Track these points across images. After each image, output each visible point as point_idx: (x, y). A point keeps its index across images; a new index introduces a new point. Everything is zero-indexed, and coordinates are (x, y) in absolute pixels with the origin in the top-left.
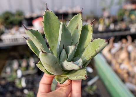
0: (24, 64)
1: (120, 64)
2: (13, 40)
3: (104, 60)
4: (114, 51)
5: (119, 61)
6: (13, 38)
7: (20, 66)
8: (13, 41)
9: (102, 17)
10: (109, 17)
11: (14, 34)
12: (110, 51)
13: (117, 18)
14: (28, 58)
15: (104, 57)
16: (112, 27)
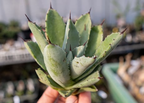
0: (21, 87)
1: (140, 87)
2: (8, 58)
3: (119, 82)
4: (132, 71)
5: (139, 83)
6: (7, 55)
7: (15, 89)
8: (6, 59)
9: (116, 25)
10: (125, 27)
11: (8, 50)
12: (127, 71)
13: (136, 27)
14: (26, 79)
15: (121, 78)
16: (129, 38)
